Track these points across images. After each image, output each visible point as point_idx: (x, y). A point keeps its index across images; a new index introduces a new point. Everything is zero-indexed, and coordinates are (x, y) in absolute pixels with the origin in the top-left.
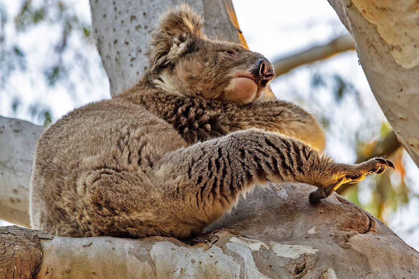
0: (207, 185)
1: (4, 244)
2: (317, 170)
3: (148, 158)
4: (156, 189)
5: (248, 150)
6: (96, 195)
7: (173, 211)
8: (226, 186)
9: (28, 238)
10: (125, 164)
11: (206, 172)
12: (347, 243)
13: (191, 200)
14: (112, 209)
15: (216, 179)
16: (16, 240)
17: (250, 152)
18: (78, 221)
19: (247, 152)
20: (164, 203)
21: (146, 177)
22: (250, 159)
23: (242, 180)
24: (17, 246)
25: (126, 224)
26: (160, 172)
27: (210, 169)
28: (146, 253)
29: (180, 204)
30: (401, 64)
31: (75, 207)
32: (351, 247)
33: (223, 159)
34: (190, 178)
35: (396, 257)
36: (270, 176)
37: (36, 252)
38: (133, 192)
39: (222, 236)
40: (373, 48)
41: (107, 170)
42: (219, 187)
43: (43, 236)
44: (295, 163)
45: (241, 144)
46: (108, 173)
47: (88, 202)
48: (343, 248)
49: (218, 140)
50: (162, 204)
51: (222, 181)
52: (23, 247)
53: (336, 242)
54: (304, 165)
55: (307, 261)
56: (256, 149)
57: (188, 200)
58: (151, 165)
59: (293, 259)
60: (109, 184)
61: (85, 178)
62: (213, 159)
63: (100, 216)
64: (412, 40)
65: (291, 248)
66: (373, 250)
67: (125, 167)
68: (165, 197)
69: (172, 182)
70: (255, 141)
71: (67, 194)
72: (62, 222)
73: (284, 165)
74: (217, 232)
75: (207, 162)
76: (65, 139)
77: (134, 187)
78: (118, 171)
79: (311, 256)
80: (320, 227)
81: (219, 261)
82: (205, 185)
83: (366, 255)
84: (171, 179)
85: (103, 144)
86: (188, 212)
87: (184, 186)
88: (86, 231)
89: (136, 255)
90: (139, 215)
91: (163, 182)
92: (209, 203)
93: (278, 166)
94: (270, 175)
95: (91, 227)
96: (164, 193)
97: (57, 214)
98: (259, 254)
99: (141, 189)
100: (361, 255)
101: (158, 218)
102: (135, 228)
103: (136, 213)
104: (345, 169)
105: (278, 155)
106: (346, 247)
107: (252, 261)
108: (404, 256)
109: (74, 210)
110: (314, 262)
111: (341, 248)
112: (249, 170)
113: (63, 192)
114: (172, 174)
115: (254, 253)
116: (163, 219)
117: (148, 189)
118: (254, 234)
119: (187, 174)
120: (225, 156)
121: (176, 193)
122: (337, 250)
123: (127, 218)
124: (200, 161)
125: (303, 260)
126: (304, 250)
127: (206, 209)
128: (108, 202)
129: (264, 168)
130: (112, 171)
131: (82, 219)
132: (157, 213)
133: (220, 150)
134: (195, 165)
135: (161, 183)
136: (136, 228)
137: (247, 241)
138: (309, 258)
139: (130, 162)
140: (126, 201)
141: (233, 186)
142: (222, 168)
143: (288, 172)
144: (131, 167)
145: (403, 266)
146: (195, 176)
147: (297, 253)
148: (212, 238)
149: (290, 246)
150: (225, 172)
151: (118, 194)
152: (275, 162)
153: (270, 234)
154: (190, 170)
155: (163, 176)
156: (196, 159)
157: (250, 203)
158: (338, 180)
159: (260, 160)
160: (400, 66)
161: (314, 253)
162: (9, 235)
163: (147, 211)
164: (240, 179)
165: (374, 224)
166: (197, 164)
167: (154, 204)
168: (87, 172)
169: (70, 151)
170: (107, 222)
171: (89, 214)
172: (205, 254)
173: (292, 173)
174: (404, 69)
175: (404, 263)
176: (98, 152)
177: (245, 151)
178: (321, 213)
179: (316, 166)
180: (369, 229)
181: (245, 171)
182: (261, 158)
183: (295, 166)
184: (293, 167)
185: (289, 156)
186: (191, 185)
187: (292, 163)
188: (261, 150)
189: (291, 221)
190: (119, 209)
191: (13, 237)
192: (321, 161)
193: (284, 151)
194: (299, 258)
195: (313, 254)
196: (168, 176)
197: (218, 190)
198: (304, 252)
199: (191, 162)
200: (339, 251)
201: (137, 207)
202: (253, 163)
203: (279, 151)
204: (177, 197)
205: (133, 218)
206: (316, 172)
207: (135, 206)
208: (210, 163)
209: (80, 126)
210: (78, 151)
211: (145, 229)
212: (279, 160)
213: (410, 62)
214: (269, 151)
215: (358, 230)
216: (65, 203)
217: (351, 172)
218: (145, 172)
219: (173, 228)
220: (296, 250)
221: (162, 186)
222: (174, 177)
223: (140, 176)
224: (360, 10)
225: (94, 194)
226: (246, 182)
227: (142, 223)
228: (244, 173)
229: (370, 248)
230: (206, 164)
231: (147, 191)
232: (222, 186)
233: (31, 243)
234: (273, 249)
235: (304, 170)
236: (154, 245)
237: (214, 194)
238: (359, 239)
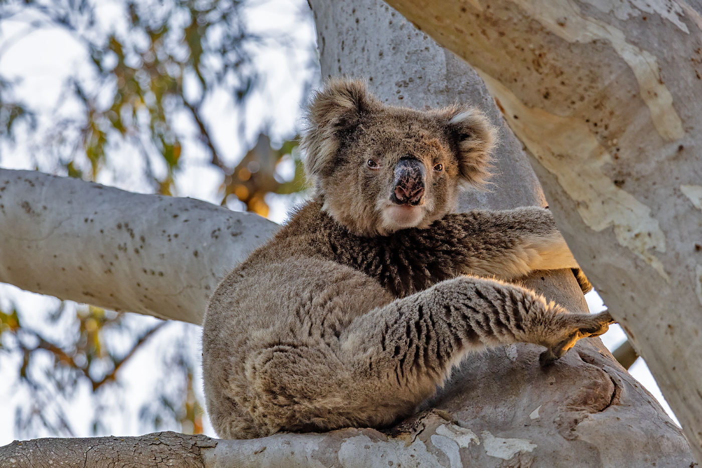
0: (407, 357)
1: (155, 459)
2: (541, 324)
3: (333, 326)
4: (344, 367)
5: (454, 306)
6: (268, 380)
7: (367, 392)
8: (432, 356)
9: (184, 448)
10: (305, 337)
11: (404, 340)
12: (574, 433)
13: (389, 377)
14: (290, 397)
15: (418, 348)
16: (169, 452)
17: (457, 309)
18: (251, 413)
19: (453, 309)
20: (356, 383)
21: (331, 352)
22: (457, 317)
23: (451, 346)
24: (171, 461)
25: (310, 414)
26: (349, 342)
27: (408, 336)
28: (333, 455)
29: (376, 383)
30: (589, 225)
31: (245, 396)
32: (578, 438)
33: (425, 321)
34: (384, 349)
35: (638, 444)
36: (483, 338)
37: (196, 466)
38: (315, 372)
39: (429, 423)
40: (557, 202)
41: (281, 347)
42: (422, 358)
43: (204, 444)
44: (512, 319)
45: (446, 299)
46: (282, 351)
47: (260, 390)
48: (568, 440)
49: (420, 295)
50: (353, 385)
51: (426, 350)
52: (179, 461)
53: (559, 432)
54: (524, 320)
55: (523, 463)
56: (464, 304)
57: (385, 378)
58: (338, 335)
59: (506, 460)
60: (284, 365)
61: (255, 360)
62: (412, 322)
63: (275, 407)
64: (599, 195)
65: (504, 443)
66: (607, 438)
67: (304, 341)
68: (355, 376)
69: (362, 356)
70: (463, 294)
71: (235, 379)
72: (233, 414)
73: (499, 323)
74: (424, 417)
75: (404, 327)
76: (235, 305)
77: (315, 367)
78: (295, 346)
79: (528, 454)
80: (546, 407)
81: (422, 462)
82: (405, 356)
83: (598, 447)
84: (361, 353)
85: (278, 314)
86: (386, 392)
87: (377, 361)
88: (263, 425)
89: (320, 459)
90: (324, 402)
91: (352, 357)
92: (412, 379)
93: (491, 324)
94: (483, 336)
95: (267, 421)
96: (355, 372)
97: (227, 404)
98: (467, 451)
99: (325, 369)
100: (591, 448)
101: (350, 403)
102: (321, 417)
103: (320, 400)
104: (578, 321)
105: (490, 310)
106: (571, 438)
107: (459, 462)
108: (650, 441)
109: (245, 400)
110: (530, 464)
111: (565, 440)
112: (457, 332)
113: (231, 377)
114: (362, 346)
115: (462, 450)
116: (356, 404)
117: (333, 367)
118: (467, 420)
119: (380, 345)
120: (427, 317)
121: (369, 370)
122: (560, 444)
123: (310, 406)
124: (395, 326)
125: (517, 461)
126: (520, 445)
127: (410, 385)
128: (283, 389)
129: (473, 328)
130: (287, 348)
131: (254, 411)
132: (348, 397)
133: (421, 309)
134: (390, 331)
135: (349, 359)
136: (323, 417)
137: (456, 432)
138: (524, 458)
139: (310, 334)
140: (306, 385)
141: (440, 354)
142: (424, 332)
143: (504, 331)
144: (311, 341)
145: (647, 456)
146: (391, 346)
147: (511, 452)
148: (417, 427)
149: (504, 440)
150: (428, 338)
151: (296, 377)
152: (487, 319)
153: (487, 418)
154: (384, 339)
155: (351, 348)
156: (390, 324)
157: (474, 366)
158: (569, 336)
159: (469, 318)
160: (589, 227)
161: (531, 450)
162: (162, 446)
163: (334, 396)
164: (447, 345)
165: (620, 393)
166: (392, 330)
167: (342, 386)
168: (257, 352)
169: (239, 322)
170: (285, 413)
171: (263, 405)
172: (406, 452)
173: (509, 331)
174: (594, 231)
175: (649, 451)
176: (272, 323)
177: (451, 308)
178: (552, 384)
179: (540, 320)
180: (611, 401)
181: (452, 334)
182: (470, 315)
183: (513, 322)
184: (509, 323)
185: (504, 310)
186: (387, 359)
187: (508, 319)
188: (470, 304)
189: (516, 395)
190: (299, 396)
191: (166, 448)
192: (545, 314)
193: (497, 304)
194: (513, 458)
195: (529, 453)
196: (358, 348)
197: (421, 361)
198: (519, 450)
199: (384, 328)
200: (562, 446)
201: (321, 392)
202: (461, 323)
203: (492, 305)
204: (370, 375)
205: (318, 405)
206: (540, 328)
207: (318, 390)
208: (409, 327)
209: (253, 288)
210: (248, 322)
211: (336, 418)
212: (492, 317)
213: (599, 223)
214: (479, 305)
215: (595, 406)
216: (234, 391)
217: (586, 323)
218: (329, 345)
219: (372, 413)
220: (509, 447)
221: (350, 363)
222: (365, 350)
223: (323, 351)
224: (536, 156)
225: (265, 379)
226: (455, 348)
227: (330, 412)
228: (452, 337)
229: (604, 436)
230: (402, 330)
231: (333, 370)
232: (426, 355)
233: (189, 455)
234: (484, 445)
235: (524, 326)
236: (343, 443)
237: (418, 366)
238: (589, 424)
